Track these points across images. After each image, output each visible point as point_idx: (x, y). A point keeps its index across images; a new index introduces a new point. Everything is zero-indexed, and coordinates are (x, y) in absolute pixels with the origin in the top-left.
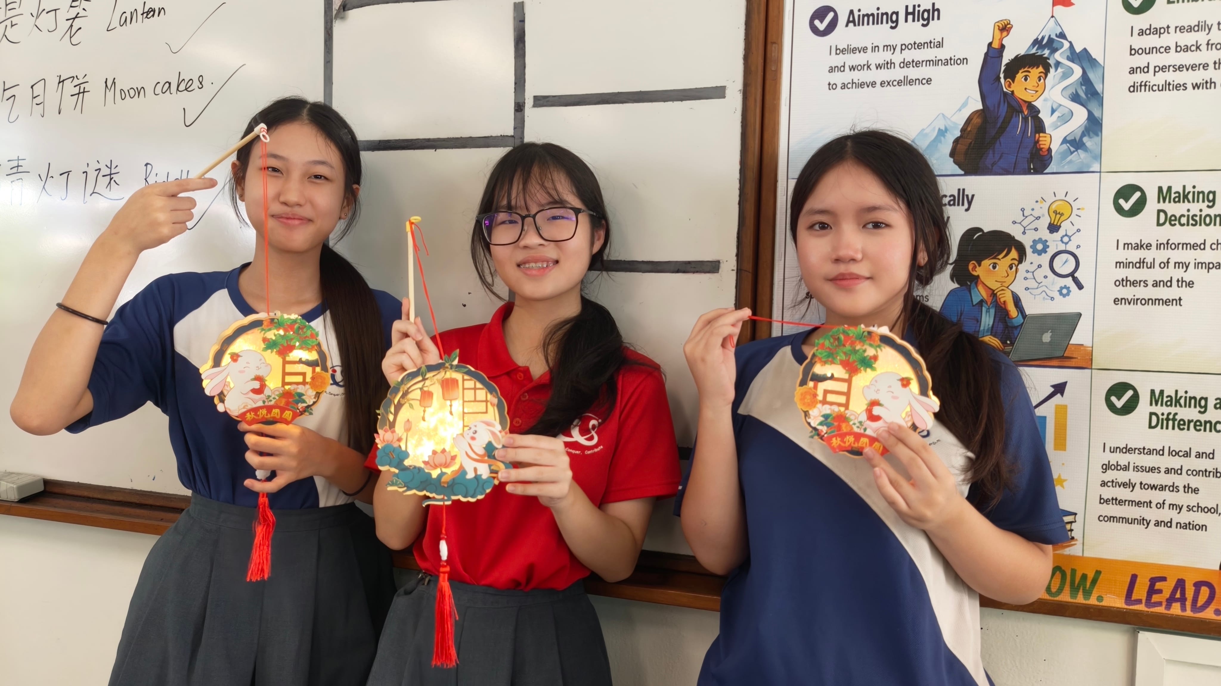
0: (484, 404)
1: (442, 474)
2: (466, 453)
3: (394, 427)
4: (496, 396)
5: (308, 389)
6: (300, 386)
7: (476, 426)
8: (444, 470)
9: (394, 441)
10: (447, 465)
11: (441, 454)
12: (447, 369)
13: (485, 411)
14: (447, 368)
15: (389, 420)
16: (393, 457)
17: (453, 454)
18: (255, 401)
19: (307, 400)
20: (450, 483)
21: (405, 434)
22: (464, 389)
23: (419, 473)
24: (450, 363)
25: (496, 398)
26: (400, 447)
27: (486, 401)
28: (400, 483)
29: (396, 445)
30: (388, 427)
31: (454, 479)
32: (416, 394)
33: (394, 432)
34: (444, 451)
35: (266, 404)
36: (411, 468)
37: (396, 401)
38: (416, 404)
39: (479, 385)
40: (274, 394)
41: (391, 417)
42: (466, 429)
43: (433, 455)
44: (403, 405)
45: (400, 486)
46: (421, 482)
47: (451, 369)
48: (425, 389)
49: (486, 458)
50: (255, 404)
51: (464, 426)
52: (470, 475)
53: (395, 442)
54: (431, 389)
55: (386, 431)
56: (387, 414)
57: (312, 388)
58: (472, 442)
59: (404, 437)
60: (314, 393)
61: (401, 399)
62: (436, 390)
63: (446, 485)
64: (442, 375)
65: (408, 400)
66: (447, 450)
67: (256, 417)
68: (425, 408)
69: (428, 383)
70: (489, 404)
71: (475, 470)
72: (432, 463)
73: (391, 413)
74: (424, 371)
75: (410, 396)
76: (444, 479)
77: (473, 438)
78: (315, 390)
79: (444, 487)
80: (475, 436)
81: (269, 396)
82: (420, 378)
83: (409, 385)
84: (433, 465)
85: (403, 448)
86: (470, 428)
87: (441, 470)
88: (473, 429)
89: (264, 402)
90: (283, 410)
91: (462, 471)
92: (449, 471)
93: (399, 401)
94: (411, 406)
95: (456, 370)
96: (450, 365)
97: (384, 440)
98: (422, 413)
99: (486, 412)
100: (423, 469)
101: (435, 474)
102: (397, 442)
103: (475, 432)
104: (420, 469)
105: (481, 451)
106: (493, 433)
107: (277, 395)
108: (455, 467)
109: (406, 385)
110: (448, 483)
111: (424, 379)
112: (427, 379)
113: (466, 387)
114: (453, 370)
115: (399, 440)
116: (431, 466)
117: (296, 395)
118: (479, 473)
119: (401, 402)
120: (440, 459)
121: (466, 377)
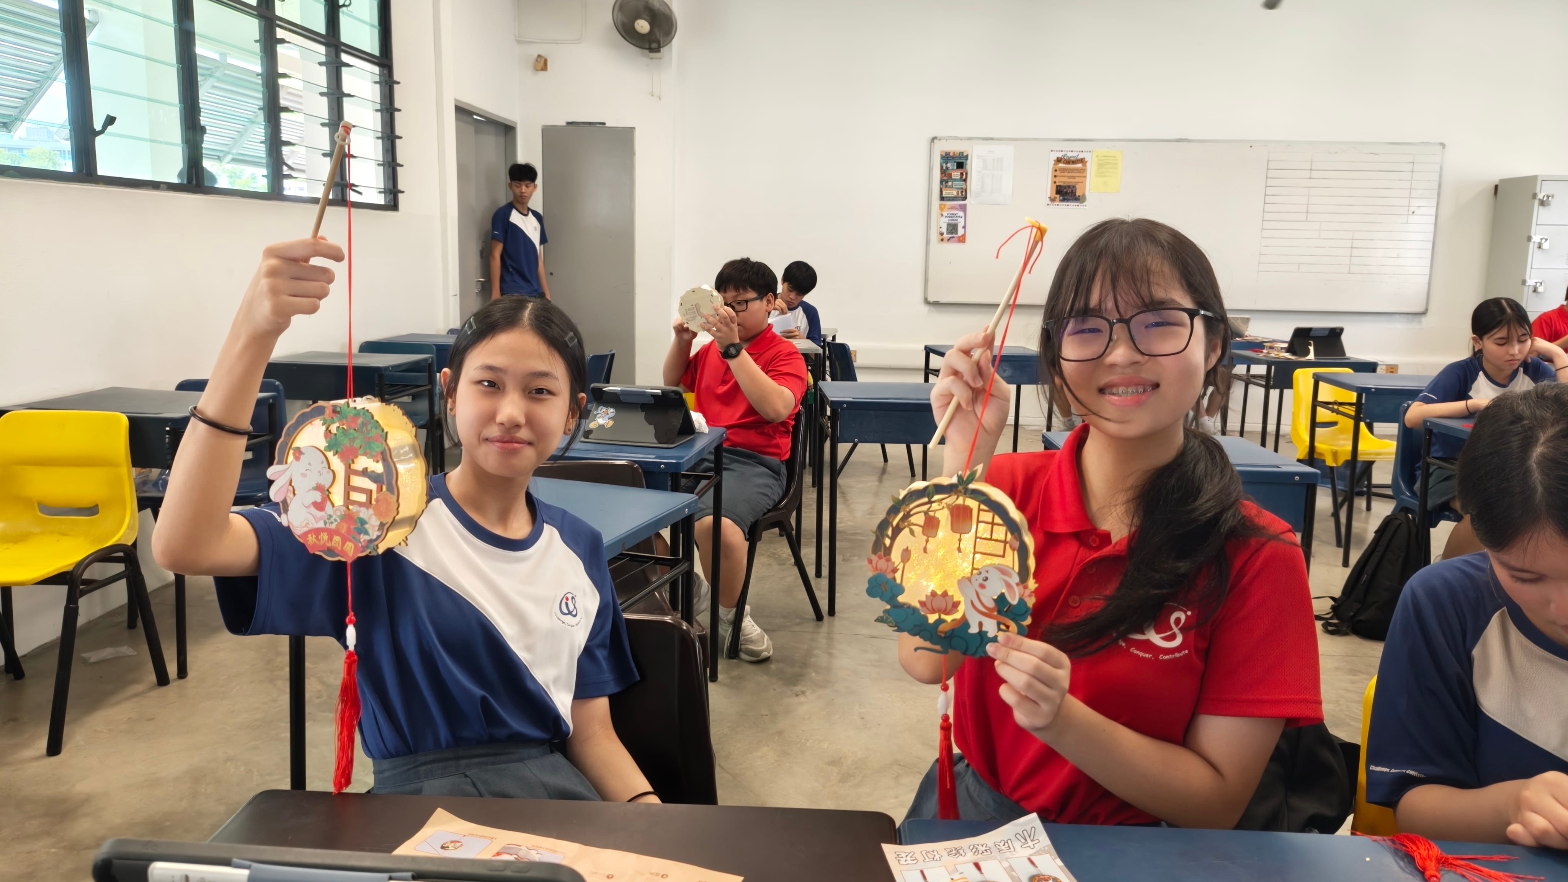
0: (1002, 544)
1: (940, 621)
2: (972, 603)
3: (889, 554)
4: (1018, 539)
5: (371, 515)
6: (363, 509)
7: (987, 572)
8: (943, 616)
9: (888, 571)
10: (948, 611)
11: (942, 598)
12: (959, 494)
13: (1001, 553)
14: (960, 492)
15: (885, 545)
16: (886, 590)
17: (955, 599)
18: (317, 520)
19: (370, 531)
20: (948, 634)
21: (902, 565)
22: (978, 522)
23: (913, 614)
24: (964, 485)
25: (1017, 541)
26: (894, 579)
27: (1005, 542)
28: (890, 622)
29: (890, 576)
30: (882, 553)
31: (953, 630)
32: (918, 519)
33: (889, 560)
34: (945, 594)
35: (328, 526)
36: (905, 606)
37: (895, 523)
38: (918, 530)
39: (998, 520)
40: (336, 514)
41: (887, 542)
42: (975, 572)
43: (932, 598)
44: (902, 530)
45: (891, 624)
46: (915, 626)
47: (965, 494)
48: (931, 514)
49: (996, 613)
50: (317, 523)
51: (973, 569)
52: (974, 629)
53: (889, 573)
54: (938, 515)
55: (880, 558)
56: (883, 538)
57: (375, 515)
58: (980, 591)
59: (900, 567)
60: (378, 523)
61: (900, 523)
62: (943, 516)
63: (943, 635)
64: (951, 500)
65: (909, 526)
66: (950, 594)
67: (317, 542)
68: (928, 537)
69: (935, 506)
70: (1008, 546)
71: (981, 624)
72: (929, 606)
73: (888, 536)
74: (931, 491)
75: (913, 519)
76: (942, 627)
77: (982, 586)
78: (379, 519)
79: (940, 636)
80: (985, 583)
81: (330, 516)
82: (926, 500)
83: (912, 506)
84: (930, 608)
85: (898, 581)
86: (980, 573)
87: (940, 616)
88: (984, 575)
89: (325, 523)
90: (344, 540)
91: (964, 623)
92: (949, 618)
93: (898, 524)
94: (912, 532)
95: (972, 496)
96: (964, 488)
97: (876, 568)
98: (925, 543)
99: (1003, 556)
100: (918, 610)
101: (932, 618)
102: (892, 574)
103: (986, 579)
104: (915, 610)
105: (991, 604)
106: (1008, 586)
107: (338, 516)
108: (958, 616)
109: (907, 505)
110: (946, 633)
111: (930, 502)
112: (934, 502)
113: (980, 519)
114: (967, 495)
115: (895, 570)
116: (928, 609)
117: (358, 521)
118: (984, 629)
119: (900, 526)
120: (939, 603)
121: (983, 507)
